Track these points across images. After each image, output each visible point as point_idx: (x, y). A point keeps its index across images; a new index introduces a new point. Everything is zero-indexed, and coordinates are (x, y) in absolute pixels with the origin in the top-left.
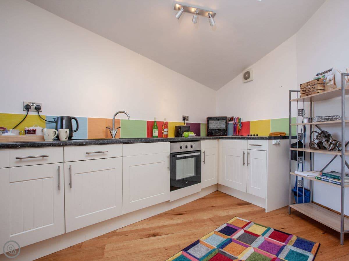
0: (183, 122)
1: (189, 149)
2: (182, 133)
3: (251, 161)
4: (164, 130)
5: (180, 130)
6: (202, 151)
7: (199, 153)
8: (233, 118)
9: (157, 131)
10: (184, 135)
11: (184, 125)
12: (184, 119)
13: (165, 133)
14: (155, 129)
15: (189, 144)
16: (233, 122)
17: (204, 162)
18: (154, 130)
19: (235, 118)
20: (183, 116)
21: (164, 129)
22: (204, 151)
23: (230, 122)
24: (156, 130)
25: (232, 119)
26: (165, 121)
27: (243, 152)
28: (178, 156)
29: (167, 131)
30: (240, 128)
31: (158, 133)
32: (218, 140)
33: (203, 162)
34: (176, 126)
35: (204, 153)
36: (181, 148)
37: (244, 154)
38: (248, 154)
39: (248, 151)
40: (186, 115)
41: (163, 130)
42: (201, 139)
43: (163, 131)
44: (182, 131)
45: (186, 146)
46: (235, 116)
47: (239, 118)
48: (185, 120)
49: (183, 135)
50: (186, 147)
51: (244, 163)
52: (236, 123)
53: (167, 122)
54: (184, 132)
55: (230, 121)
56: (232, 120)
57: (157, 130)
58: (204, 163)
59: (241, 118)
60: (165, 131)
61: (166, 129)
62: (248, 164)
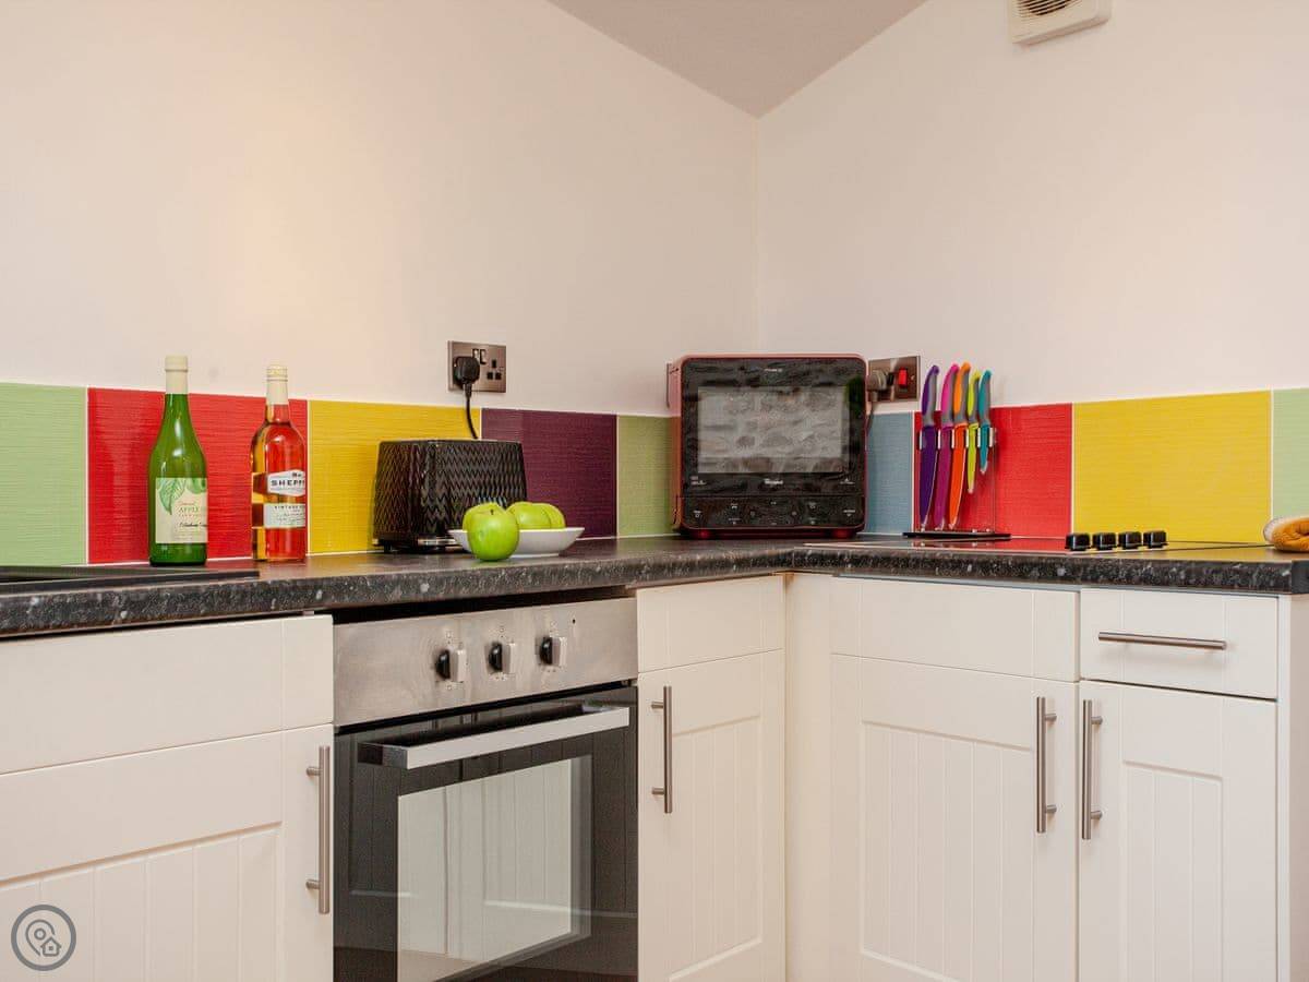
0: (457, 400)
1: (524, 677)
2: (449, 509)
3: (1116, 790)
4: (271, 489)
5: (433, 485)
6: (648, 694)
7: (616, 718)
8: (908, 368)
9: (201, 500)
10: (470, 537)
11: (468, 437)
12: (467, 370)
13: (278, 517)
14: (175, 472)
15: (519, 629)
16: (914, 407)
17: (666, 792)
18: (162, 484)
19: (935, 371)
20: (454, 345)
21: (271, 478)
22: (667, 691)
23: (884, 409)
24: (185, 482)
25: (902, 379)
26: (277, 398)
27: (1041, 703)
28: (419, 757)
29: (302, 500)
30: (978, 466)
31: (203, 520)
32: (787, 584)
33: (655, 792)
34: (385, 446)
35: (665, 706)
36: (443, 667)
37: (1045, 720)
38: (1090, 722)
39: (1089, 691)
40: (480, 336)
41: (261, 485)
42: (634, 571)
43: (257, 498)
44: (448, 497)
45: (498, 646)
46: (935, 355)
47: (967, 372)
48: (476, 386)
49: (459, 536)
50: (496, 661)
51: (1044, 813)
52: (937, 416)
53: (299, 407)
54: (472, 502)
55: (884, 396)
56: (907, 392)
57: (195, 490)
58: (667, 809)
59: (988, 376)
60: (281, 499)
61: (286, 475)
62: (1089, 820)
